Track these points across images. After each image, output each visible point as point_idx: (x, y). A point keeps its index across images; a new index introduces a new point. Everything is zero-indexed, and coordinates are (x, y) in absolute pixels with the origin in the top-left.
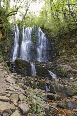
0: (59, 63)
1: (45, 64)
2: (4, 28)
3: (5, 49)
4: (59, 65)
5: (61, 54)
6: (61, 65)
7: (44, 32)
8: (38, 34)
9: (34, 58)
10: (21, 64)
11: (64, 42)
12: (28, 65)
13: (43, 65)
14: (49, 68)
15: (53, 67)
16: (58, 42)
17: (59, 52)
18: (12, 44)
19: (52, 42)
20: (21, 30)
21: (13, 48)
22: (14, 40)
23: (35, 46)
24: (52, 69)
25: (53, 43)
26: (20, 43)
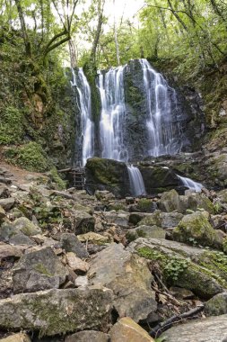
0: (211, 151)
1: (169, 162)
3: (55, 140)
4: (212, 156)
5: (218, 123)
6: (217, 155)
7: (158, 71)
8: (142, 79)
9: (142, 149)
10: (103, 170)
11: (221, 85)
12: (121, 171)
13: (164, 165)
14: (181, 169)
15: (193, 164)
16: (206, 90)
17: (210, 121)
18: (75, 125)
19: (187, 95)
20: (93, 81)
21: (80, 134)
22: (79, 112)
23: (140, 117)
24: (191, 171)
25: (191, 98)
26: (96, 118)
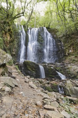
0: (67, 64)
1: (53, 65)
2: (12, 31)
3: (13, 52)
4: (67, 66)
5: (69, 54)
6: (69, 66)
7: (50, 32)
8: (44, 34)
9: (41, 58)
10: (30, 66)
11: (71, 42)
12: (37, 67)
13: (51, 67)
14: (58, 69)
15: (61, 68)
16: (65, 42)
17: (66, 53)
19: (58, 42)
20: (27, 32)
21: (20, 50)
23: (42, 47)
24: (61, 70)
25: (59, 44)
26: (26, 45)
